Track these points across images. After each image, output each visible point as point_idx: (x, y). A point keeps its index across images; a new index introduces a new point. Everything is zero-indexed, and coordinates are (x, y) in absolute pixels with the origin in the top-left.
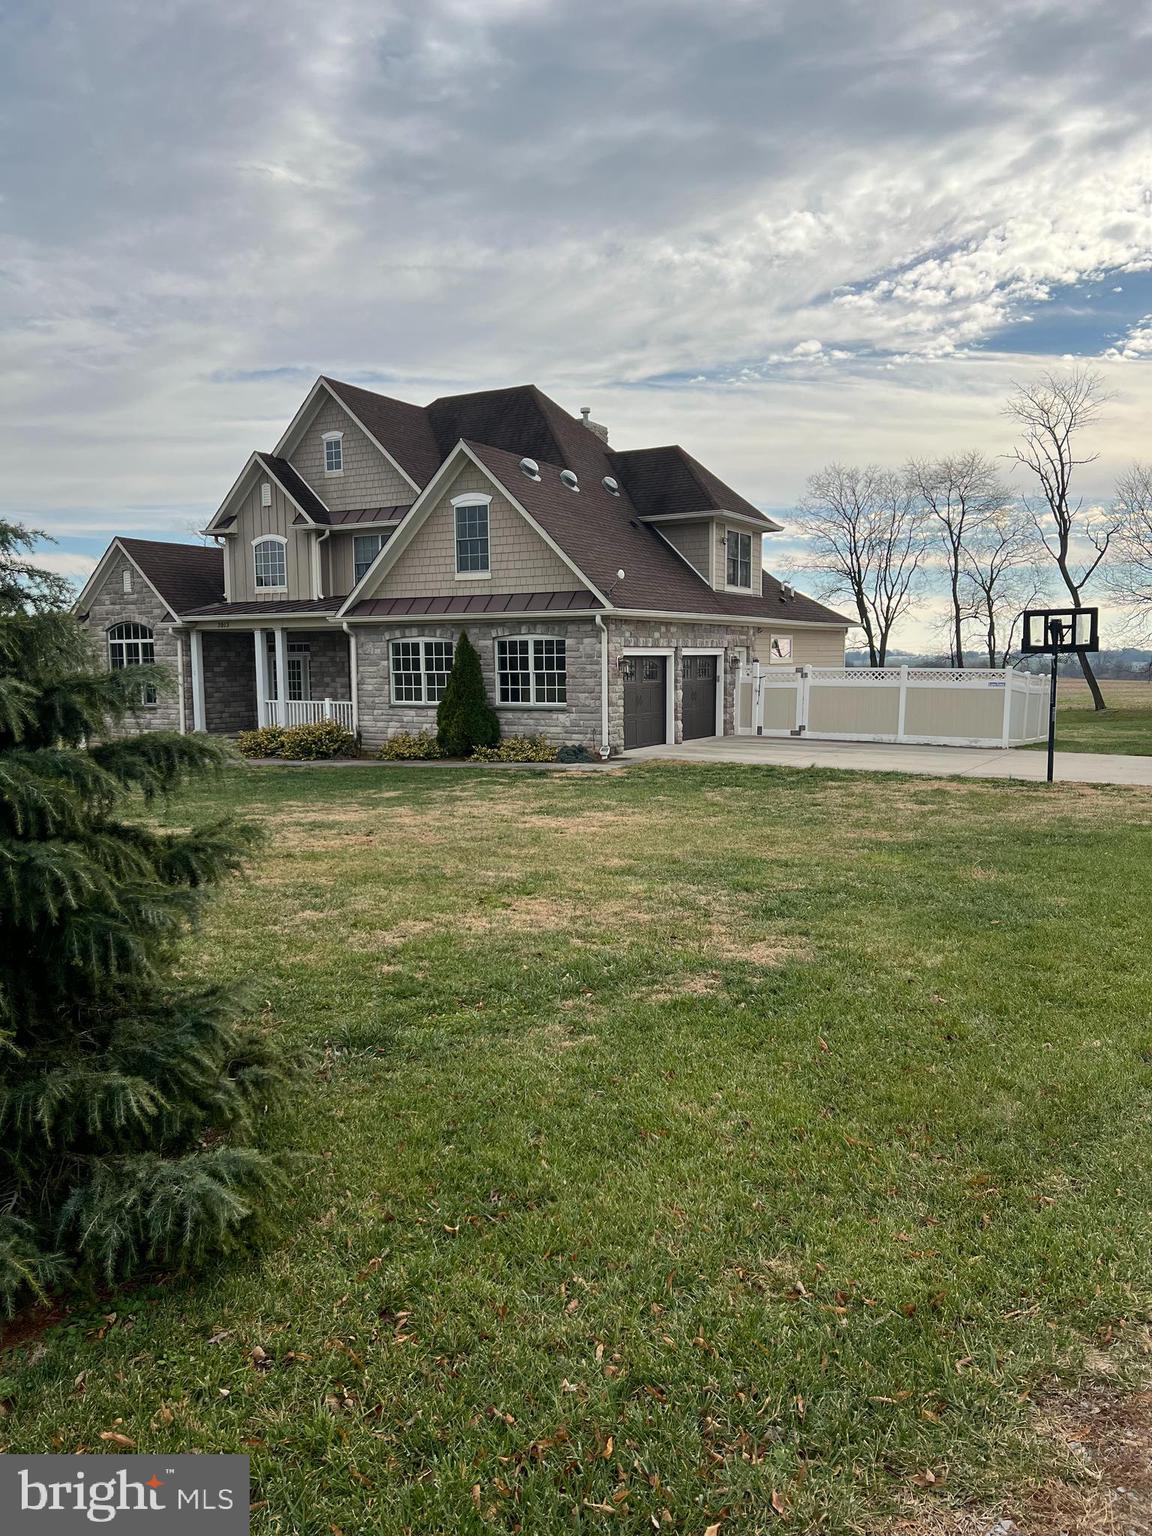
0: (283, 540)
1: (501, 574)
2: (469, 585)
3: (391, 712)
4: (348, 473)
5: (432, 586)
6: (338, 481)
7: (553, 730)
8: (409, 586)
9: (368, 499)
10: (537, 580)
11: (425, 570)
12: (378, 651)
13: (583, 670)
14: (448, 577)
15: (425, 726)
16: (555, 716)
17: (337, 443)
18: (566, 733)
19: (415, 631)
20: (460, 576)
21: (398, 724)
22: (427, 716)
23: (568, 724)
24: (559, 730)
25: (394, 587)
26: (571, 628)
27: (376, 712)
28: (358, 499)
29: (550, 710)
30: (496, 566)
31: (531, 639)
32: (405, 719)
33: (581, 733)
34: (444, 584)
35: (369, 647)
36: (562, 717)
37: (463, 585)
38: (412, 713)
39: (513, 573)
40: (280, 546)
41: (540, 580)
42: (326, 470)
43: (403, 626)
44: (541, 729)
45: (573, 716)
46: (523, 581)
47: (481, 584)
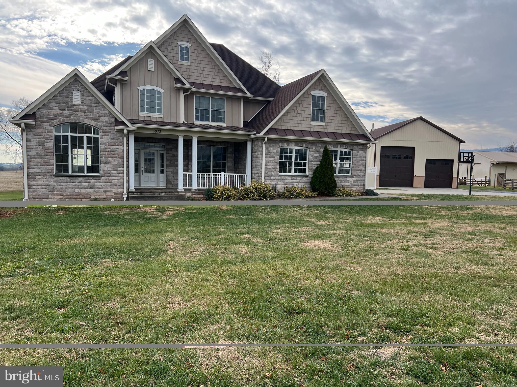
0: (162, 91)
1: (329, 124)
2: (316, 127)
3: (280, 178)
4: (193, 64)
5: (300, 125)
6: (186, 67)
7: (347, 184)
8: (290, 124)
9: (204, 79)
10: (342, 128)
11: (297, 118)
12: (275, 151)
13: (358, 162)
14: (307, 123)
15: (295, 184)
16: (348, 179)
17: (187, 49)
18: (351, 185)
19: (293, 144)
20: (313, 123)
21: (283, 183)
22: (296, 179)
23: (353, 182)
24: (349, 184)
25: (282, 124)
26: (355, 147)
27: (272, 178)
28: (198, 78)
29: (346, 177)
30: (327, 121)
31: (339, 150)
32: (286, 181)
33: (356, 185)
34: (305, 126)
35: (271, 149)
36: (351, 180)
37: (313, 127)
38: (290, 178)
39: (333, 124)
40: (159, 93)
41: (343, 128)
42: (179, 60)
43: (288, 141)
44: (343, 184)
45: (354, 179)
46: (337, 128)
47: (321, 127)
